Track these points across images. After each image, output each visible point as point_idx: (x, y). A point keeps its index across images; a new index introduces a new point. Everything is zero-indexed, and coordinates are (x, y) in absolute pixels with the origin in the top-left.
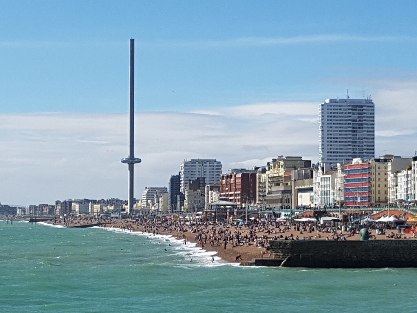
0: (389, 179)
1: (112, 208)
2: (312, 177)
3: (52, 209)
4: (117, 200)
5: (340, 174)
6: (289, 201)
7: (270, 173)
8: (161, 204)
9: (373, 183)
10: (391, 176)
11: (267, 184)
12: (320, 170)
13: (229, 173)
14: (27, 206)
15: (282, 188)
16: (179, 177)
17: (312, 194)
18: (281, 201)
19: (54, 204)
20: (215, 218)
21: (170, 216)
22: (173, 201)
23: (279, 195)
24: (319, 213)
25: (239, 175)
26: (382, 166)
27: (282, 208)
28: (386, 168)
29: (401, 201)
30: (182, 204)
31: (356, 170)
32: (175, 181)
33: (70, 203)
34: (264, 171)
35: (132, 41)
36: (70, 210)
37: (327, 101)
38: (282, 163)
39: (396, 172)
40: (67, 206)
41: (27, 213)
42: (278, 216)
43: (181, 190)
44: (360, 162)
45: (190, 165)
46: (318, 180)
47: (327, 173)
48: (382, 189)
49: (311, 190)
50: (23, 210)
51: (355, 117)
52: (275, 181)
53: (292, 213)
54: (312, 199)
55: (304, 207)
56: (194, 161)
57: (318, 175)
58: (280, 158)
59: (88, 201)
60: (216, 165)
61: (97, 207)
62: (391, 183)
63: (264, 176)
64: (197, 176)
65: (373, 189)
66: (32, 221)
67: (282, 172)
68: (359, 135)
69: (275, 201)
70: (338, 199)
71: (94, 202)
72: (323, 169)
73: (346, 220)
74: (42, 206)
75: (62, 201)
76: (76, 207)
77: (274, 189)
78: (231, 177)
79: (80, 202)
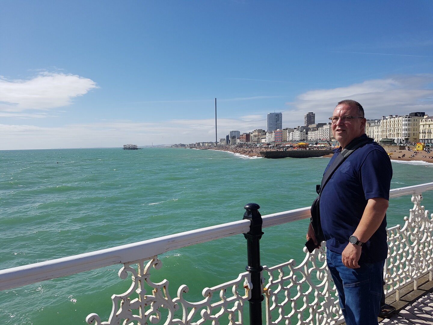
1: (211, 144)
2: (265, 134)
3: (195, 145)
4: (212, 142)
5: (273, 134)
6: (259, 141)
7: (254, 134)
8: (224, 143)
10: (288, 134)
11: (253, 137)
12: (268, 133)
13: (242, 134)
14: (188, 144)
15: (257, 138)
17: (266, 139)
18: (257, 141)
19: (195, 143)
20: (240, 146)
21: (227, 146)
22: (227, 142)
24: (268, 144)
25: (245, 135)
27: (257, 143)
28: (286, 131)
29: (291, 140)
30: (230, 143)
31: (278, 132)
32: (228, 137)
33: (200, 143)
34: (252, 133)
35: (216, 99)
36: (200, 145)
37: (269, 114)
38: (257, 131)
41: (188, 146)
42: (257, 145)
43: (229, 139)
44: (279, 130)
45: (231, 132)
47: (270, 134)
48: (285, 137)
51: (277, 118)
52: (255, 136)
53: (261, 145)
55: (263, 143)
57: (267, 134)
59: (204, 143)
60: (239, 132)
61: (207, 144)
63: (252, 135)
64: (234, 135)
65: (283, 137)
66: (191, 148)
67: (257, 134)
68: (278, 123)
69: (255, 141)
70: (273, 140)
72: (269, 132)
73: (276, 146)
74: (192, 144)
75: (197, 143)
77: (255, 138)
79: (202, 143)
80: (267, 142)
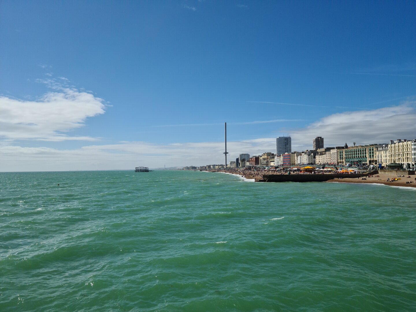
0: (295, 158)
1: (221, 167)
2: (274, 158)
3: (206, 167)
4: (222, 165)
5: (282, 157)
6: (268, 164)
7: (263, 157)
8: (234, 166)
9: (291, 159)
10: (296, 157)
11: (262, 160)
12: (276, 156)
13: (252, 157)
14: (199, 167)
15: (266, 161)
16: (238, 158)
20: (248, 169)
21: (236, 169)
22: (237, 165)
23: (265, 163)
24: (276, 168)
25: (254, 158)
26: (293, 154)
27: (266, 166)
28: (294, 155)
29: (299, 164)
30: (239, 166)
31: (286, 156)
32: (237, 160)
33: (210, 166)
34: (261, 157)
35: (226, 123)
36: (210, 168)
37: (278, 137)
39: (297, 156)
40: (209, 166)
41: (199, 168)
42: (265, 168)
43: (239, 162)
44: (287, 154)
46: (276, 159)
47: (278, 157)
48: (293, 161)
49: (274, 161)
50: (198, 168)
51: (286, 141)
52: (264, 159)
53: (269, 168)
54: (274, 164)
55: (272, 166)
56: (242, 154)
57: (276, 157)
58: (265, 153)
59: (215, 165)
60: (248, 155)
61: (217, 167)
62: (296, 159)
63: (261, 158)
64: (243, 158)
65: (291, 161)
66: (201, 170)
67: (266, 157)
68: (287, 146)
70: (281, 164)
71: (216, 165)
72: (277, 156)
73: (284, 169)
74: (203, 167)
76: (212, 167)
77: (264, 161)
78: (252, 158)
79: (213, 165)
80: (276, 165)
